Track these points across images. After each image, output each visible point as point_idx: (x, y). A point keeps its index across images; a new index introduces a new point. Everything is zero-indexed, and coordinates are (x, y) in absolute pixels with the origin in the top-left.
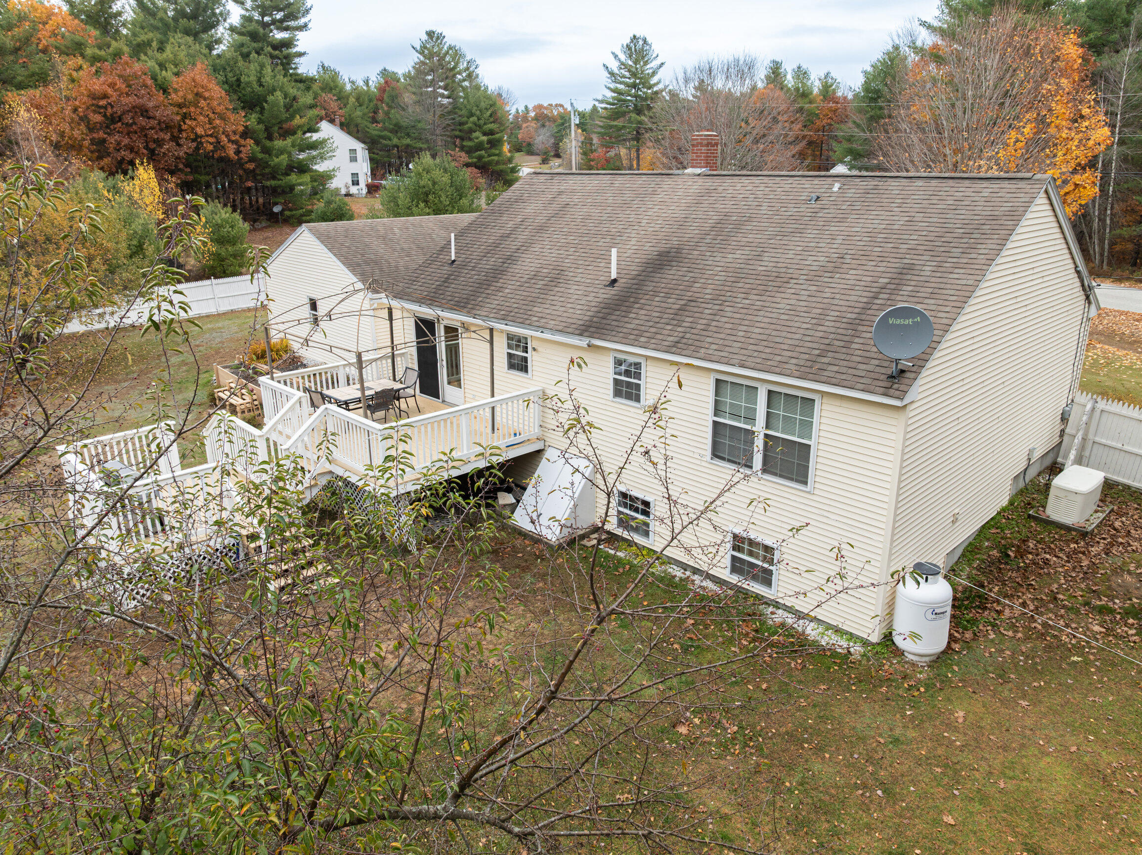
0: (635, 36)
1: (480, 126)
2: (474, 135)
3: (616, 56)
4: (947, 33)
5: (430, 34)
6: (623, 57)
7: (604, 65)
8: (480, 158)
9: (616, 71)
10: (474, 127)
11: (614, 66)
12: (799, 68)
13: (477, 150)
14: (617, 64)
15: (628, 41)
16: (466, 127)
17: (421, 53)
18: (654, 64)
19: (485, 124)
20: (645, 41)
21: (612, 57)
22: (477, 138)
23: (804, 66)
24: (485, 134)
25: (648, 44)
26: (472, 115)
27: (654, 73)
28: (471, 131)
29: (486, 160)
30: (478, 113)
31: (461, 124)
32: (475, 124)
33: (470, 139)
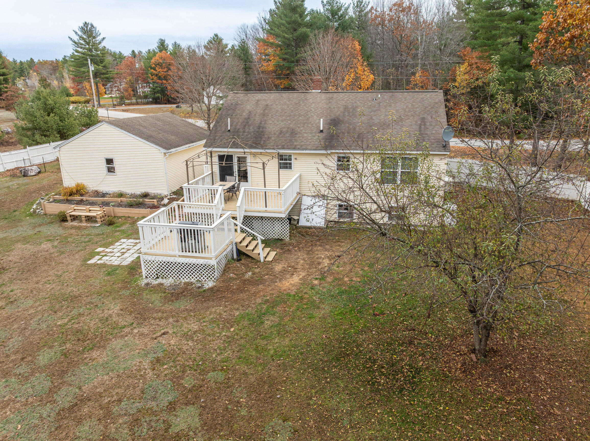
0: (86, 23)
3: (76, 33)
4: (269, 32)
6: (80, 33)
7: (69, 37)
9: (76, 41)
11: (76, 38)
12: (175, 43)
14: (78, 37)
15: (82, 25)
18: (99, 38)
20: (92, 26)
21: (74, 33)
23: (178, 42)
25: (94, 27)
27: (100, 43)
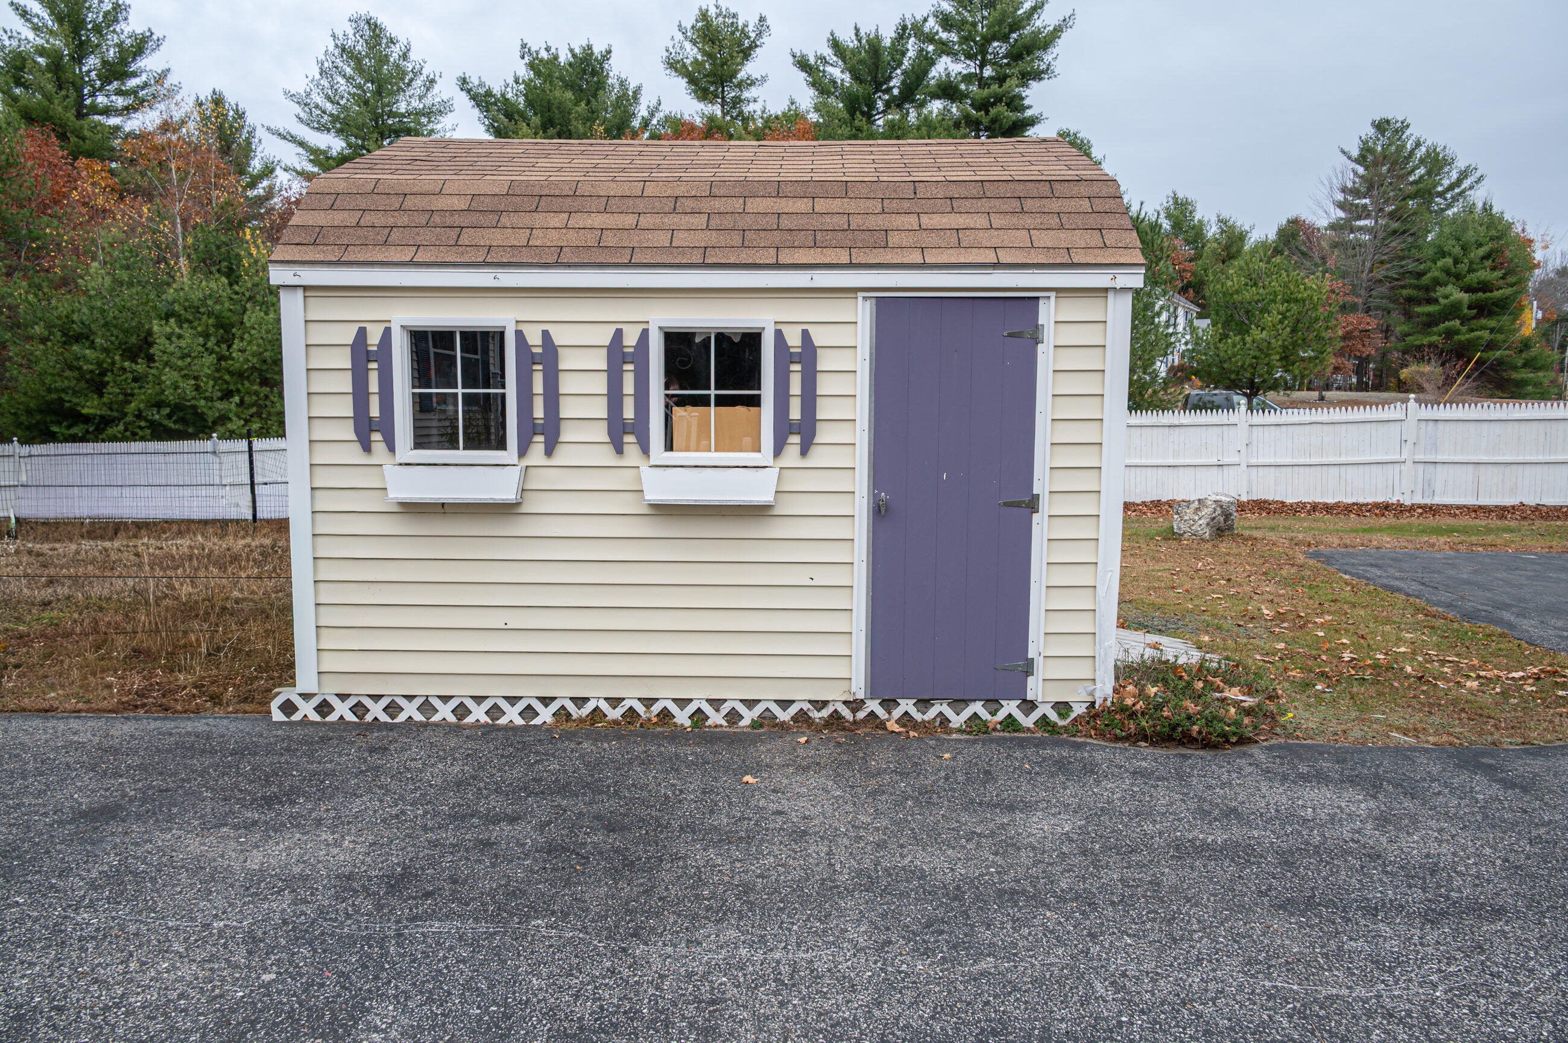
1: (1458, 277)
2: (1441, 291)
5: (1381, 126)
8: (1450, 334)
10: (1442, 276)
13: (1446, 319)
16: (1426, 280)
17: (1361, 160)
19: (1471, 270)
22: (1446, 297)
24: (1468, 289)
26: (1443, 254)
28: (1437, 283)
29: (1462, 338)
30: (1457, 250)
31: (1420, 275)
32: (1448, 273)
33: (1436, 301)
